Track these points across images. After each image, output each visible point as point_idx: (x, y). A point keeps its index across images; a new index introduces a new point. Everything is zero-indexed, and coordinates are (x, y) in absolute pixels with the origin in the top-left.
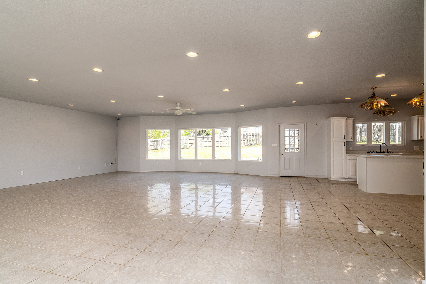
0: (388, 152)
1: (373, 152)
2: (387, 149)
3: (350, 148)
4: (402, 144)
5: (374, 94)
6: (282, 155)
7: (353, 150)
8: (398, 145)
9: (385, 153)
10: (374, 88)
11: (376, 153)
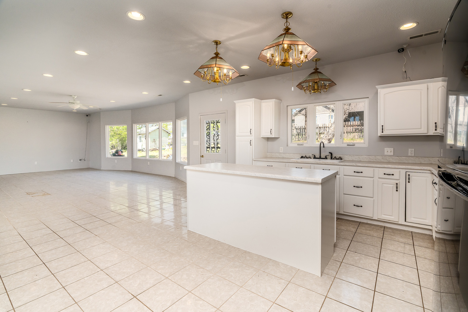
0: (331, 158)
1: (310, 157)
2: (332, 153)
3: (280, 150)
4: (364, 143)
5: (217, 54)
6: (202, 156)
7: (283, 153)
8: (356, 146)
9: (327, 159)
10: (217, 43)
11: (313, 158)
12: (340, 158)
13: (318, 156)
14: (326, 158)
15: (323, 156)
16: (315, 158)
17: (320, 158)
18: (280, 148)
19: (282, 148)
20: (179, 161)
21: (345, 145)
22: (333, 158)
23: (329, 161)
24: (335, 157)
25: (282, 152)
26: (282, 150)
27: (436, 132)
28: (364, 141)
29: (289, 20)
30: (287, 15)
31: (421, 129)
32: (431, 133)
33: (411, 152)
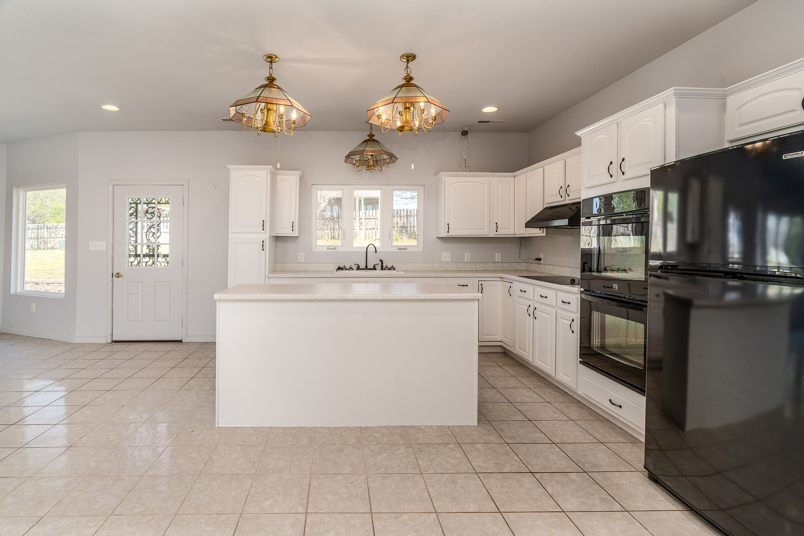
0: (382, 269)
1: (351, 268)
2: (381, 260)
3: (299, 257)
4: (418, 246)
5: (271, 80)
6: (118, 275)
7: (305, 263)
8: (409, 250)
9: (376, 269)
10: (271, 59)
11: (357, 269)
12: (392, 267)
13: (363, 266)
14: (374, 268)
15: (370, 266)
16: (358, 268)
17: (366, 268)
18: (300, 254)
19: (303, 254)
20: (19, 290)
21: (395, 250)
22: (384, 267)
23: (378, 272)
24: (387, 267)
25: (302, 261)
26: (303, 257)
27: (497, 233)
28: (418, 243)
29: (410, 63)
30: (410, 58)
31: (484, 229)
32: (492, 234)
33: (467, 257)
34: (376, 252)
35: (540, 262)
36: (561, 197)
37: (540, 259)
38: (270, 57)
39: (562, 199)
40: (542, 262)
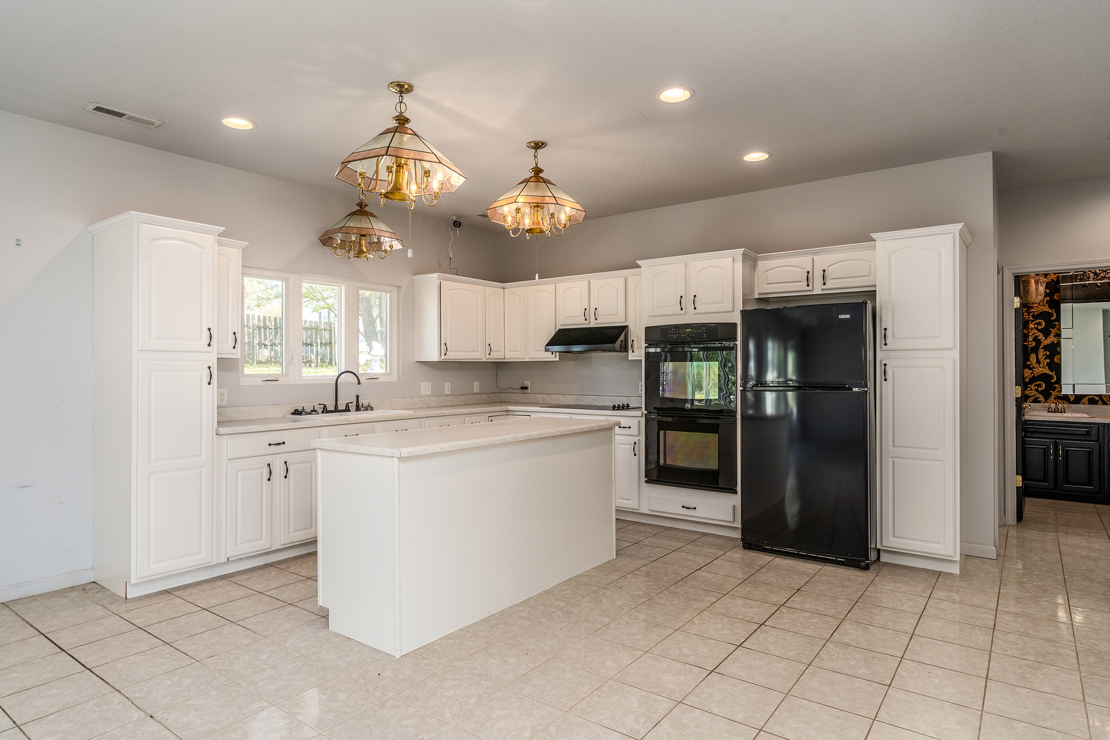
0: (358, 409)
1: (314, 411)
2: (357, 397)
4: (390, 374)
5: (402, 121)
7: (230, 407)
8: (381, 379)
9: (349, 411)
10: (401, 88)
11: (323, 412)
12: (369, 406)
13: (331, 407)
14: (347, 410)
15: (342, 406)
16: (325, 410)
17: (336, 410)
22: (360, 406)
23: (353, 416)
24: (363, 406)
25: (225, 403)
26: (225, 396)
27: (489, 357)
30: (538, 146)
31: (478, 352)
32: (484, 358)
33: (447, 387)
34: (359, 383)
35: (526, 391)
36: (586, 320)
37: (526, 388)
38: (400, 86)
39: (587, 322)
40: (529, 390)
